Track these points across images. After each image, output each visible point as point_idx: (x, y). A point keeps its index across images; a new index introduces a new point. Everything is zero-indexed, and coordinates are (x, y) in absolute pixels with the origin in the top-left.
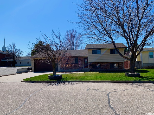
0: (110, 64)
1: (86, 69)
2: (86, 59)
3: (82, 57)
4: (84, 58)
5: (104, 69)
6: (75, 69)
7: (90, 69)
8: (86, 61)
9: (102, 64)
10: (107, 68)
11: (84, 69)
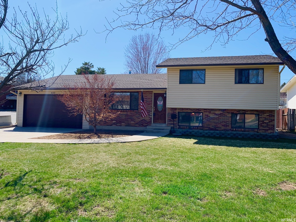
0: (232, 113)
1: (159, 126)
2: (160, 98)
3: (149, 91)
4: (157, 96)
5: (212, 129)
6: (128, 125)
7: (172, 128)
8: (160, 103)
9: (207, 113)
10: (223, 128)
11: (154, 126)
